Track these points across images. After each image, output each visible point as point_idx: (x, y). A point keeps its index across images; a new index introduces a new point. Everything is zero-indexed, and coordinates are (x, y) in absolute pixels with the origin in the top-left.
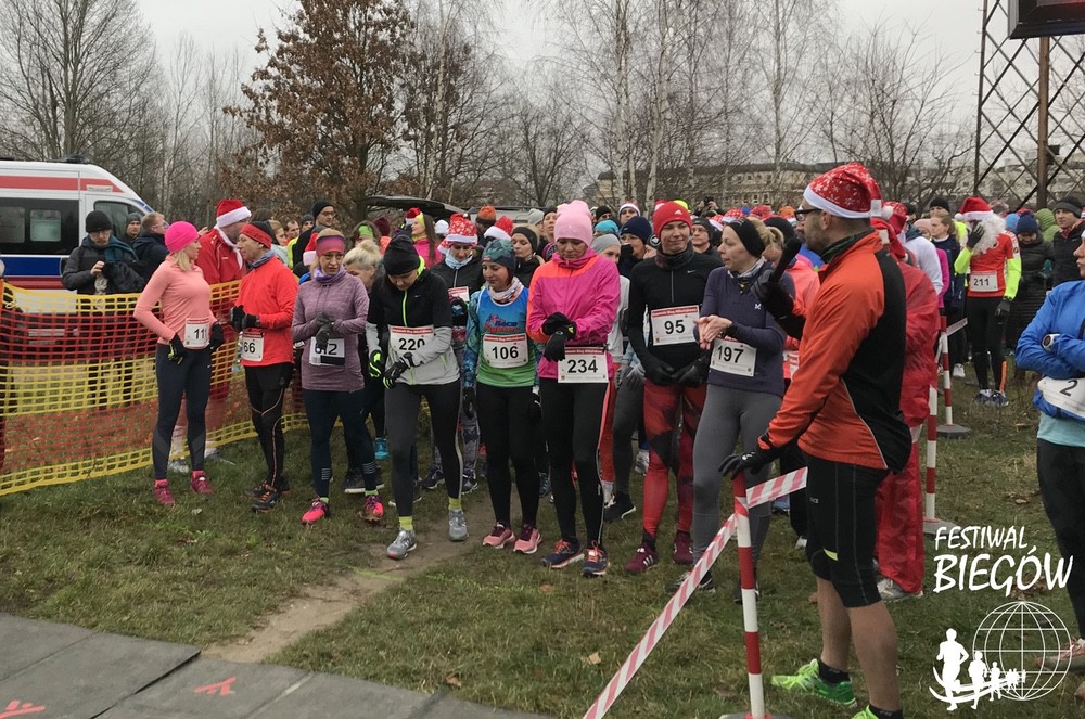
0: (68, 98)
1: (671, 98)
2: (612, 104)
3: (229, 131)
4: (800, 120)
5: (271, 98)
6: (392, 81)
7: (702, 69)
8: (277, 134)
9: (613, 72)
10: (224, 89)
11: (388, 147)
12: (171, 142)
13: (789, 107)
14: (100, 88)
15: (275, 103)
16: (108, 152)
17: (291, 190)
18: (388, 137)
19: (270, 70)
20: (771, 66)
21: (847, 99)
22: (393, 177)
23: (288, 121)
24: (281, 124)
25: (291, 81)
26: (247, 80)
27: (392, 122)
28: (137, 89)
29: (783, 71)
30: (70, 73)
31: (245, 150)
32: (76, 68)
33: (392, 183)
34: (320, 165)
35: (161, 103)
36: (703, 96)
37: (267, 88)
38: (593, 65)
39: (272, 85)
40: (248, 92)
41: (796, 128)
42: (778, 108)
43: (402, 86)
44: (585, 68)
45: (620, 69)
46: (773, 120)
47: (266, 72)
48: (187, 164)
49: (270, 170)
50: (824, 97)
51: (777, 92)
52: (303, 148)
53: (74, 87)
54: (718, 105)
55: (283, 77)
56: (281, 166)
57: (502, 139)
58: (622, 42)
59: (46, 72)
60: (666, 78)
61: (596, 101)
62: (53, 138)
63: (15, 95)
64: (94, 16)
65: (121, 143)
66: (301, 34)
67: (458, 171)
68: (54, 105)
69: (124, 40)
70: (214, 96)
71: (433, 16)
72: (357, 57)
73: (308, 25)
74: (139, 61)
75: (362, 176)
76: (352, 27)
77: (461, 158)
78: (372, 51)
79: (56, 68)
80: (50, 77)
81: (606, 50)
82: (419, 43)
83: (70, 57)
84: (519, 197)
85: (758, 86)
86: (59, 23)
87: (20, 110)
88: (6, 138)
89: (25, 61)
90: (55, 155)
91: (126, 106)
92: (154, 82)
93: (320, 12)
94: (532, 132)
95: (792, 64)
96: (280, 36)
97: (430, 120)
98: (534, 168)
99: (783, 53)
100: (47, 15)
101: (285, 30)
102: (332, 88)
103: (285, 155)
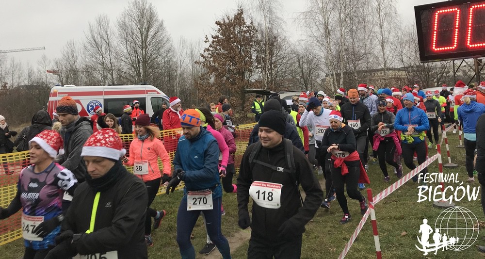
0: (143, 60)
1: (346, 50)
2: (326, 53)
3: (198, 68)
4: (391, 55)
5: (210, 58)
6: (251, 49)
7: (355, 40)
8: (214, 69)
9: (325, 43)
10: (196, 53)
11: (250, 71)
12: (179, 72)
13: (387, 52)
14: (154, 56)
15: (212, 59)
16: (158, 77)
17: (219, 88)
18: (251, 68)
19: (210, 48)
20: (380, 37)
21: (407, 47)
22: (253, 81)
23: (216, 65)
24: (215, 66)
25: (217, 52)
26: (202, 52)
27: (252, 63)
28: (167, 55)
29: (384, 39)
30: (144, 52)
31: (203, 75)
32: (146, 50)
33: (253, 83)
34: (228, 79)
35: (175, 60)
36: (357, 49)
38: (318, 41)
39: (211, 53)
40: (203, 56)
41: (390, 58)
42: (383, 51)
43: (255, 51)
44: (315, 42)
45: (327, 42)
46: (382, 55)
48: (184, 79)
49: (212, 80)
50: (399, 47)
51: (382, 46)
52: (222, 73)
53: (145, 56)
54: (363, 51)
55: (214, 50)
56: (215, 80)
57: (291, 65)
58: (328, 33)
59: (136, 51)
60: (343, 44)
61: (320, 53)
62: (138, 74)
63: (126, 60)
64: (151, 33)
65: (161, 74)
66: (220, 36)
67: (276, 77)
68: (139, 63)
69: (162, 40)
70: (192, 57)
71: (263, 28)
72: (239, 42)
73: (222, 33)
74: (167, 46)
75: (243, 82)
76: (237, 33)
77: (277, 72)
78: (244, 40)
79: (139, 50)
80: (137, 53)
81: (322, 36)
82: (259, 37)
83: (144, 46)
84: (298, 84)
85: (376, 44)
86: (140, 35)
87: (127, 65)
88: (123, 74)
89: (129, 48)
90: (139, 79)
91: (163, 62)
92: (172, 53)
93: (226, 29)
94: (301, 62)
95: (387, 36)
96: (213, 37)
97: (265, 62)
98: (303, 74)
99: (383, 33)
100: (136, 33)
101: (214, 35)
102: (230, 53)
103: (216, 76)
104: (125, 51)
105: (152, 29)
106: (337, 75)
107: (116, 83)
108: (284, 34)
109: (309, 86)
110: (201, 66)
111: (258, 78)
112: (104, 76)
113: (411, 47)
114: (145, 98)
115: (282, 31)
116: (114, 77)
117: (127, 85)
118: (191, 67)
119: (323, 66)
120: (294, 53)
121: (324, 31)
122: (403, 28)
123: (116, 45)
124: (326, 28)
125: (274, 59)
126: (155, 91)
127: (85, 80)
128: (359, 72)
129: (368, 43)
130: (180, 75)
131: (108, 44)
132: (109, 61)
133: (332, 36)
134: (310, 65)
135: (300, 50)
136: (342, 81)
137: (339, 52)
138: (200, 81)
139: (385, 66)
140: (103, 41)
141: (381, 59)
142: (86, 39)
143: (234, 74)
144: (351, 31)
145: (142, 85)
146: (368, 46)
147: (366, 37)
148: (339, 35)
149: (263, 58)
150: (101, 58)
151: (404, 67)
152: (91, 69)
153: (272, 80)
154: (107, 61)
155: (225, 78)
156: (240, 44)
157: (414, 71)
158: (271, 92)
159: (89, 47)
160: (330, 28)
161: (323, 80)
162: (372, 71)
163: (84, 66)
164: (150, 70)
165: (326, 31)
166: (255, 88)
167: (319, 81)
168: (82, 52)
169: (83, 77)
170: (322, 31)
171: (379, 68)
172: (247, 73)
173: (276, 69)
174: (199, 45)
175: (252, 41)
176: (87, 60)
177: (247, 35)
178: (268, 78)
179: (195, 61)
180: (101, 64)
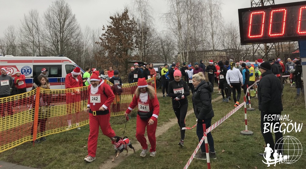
0: (61, 40)
1: (191, 38)
2: (179, 40)
3: (97, 46)
4: (217, 42)
6: (132, 35)
7: (196, 32)
8: (107, 47)
9: (178, 33)
10: (96, 37)
11: (132, 49)
12: (84, 49)
13: (215, 39)
14: (68, 38)
15: (107, 41)
16: (70, 52)
17: (111, 60)
18: (132, 47)
19: (106, 34)
20: (211, 30)
21: (227, 37)
22: (133, 56)
23: (110, 45)
24: (108, 45)
25: (110, 36)
26: (101, 36)
27: (133, 44)
28: (77, 38)
30: (62, 35)
31: (100, 51)
32: (63, 34)
33: (133, 57)
34: (117, 54)
35: (82, 41)
36: (197, 38)
37: (105, 38)
38: (174, 32)
39: (106, 37)
40: (101, 39)
41: (217, 43)
42: (213, 39)
43: (135, 37)
44: (172, 32)
45: (180, 33)
46: (212, 42)
47: (105, 34)
48: (88, 54)
49: (107, 54)
50: (222, 37)
51: (212, 36)
52: (113, 50)
53: (62, 38)
54: (200, 39)
55: (109, 35)
56: (109, 54)
57: (157, 46)
58: (180, 27)
59: (56, 34)
60: (189, 34)
61: (175, 39)
62: (57, 49)
63: (49, 40)
64: (67, 23)
65: (73, 50)
66: (112, 26)
67: (148, 53)
68: (58, 42)
69: (74, 27)
70: (94, 39)
71: (141, 22)
72: (125, 31)
73: (114, 24)
74: (77, 32)
75: (126, 56)
76: (123, 24)
77: (148, 51)
78: (128, 29)
79: (58, 34)
80: (57, 36)
81: (177, 29)
82: (138, 28)
83: (62, 31)
84: (161, 58)
85: (208, 35)
86: (59, 24)
87: (50, 43)
88: (47, 49)
89: (51, 32)
90: (58, 53)
91: (74, 42)
92: (81, 36)
93: (116, 21)
94: (163, 45)
95: (215, 30)
96: (108, 27)
97: (141, 44)
98: (164, 52)
99: (213, 28)
100: (56, 22)
101: (109, 25)
102: (119, 38)
103: (109, 52)
104: (49, 34)
105: (68, 20)
106: (184, 53)
107: (42, 55)
108: (153, 26)
109: (168, 59)
110: (99, 45)
111: (136, 54)
112: (34, 50)
113: (229, 37)
114: (61, 65)
115: (152, 25)
116: (41, 51)
117: (50, 56)
118: (93, 46)
119: (176, 48)
120: (159, 39)
121: (178, 25)
122: (225, 26)
123: (43, 30)
124: (179, 24)
125: (146, 42)
126: (68, 61)
127: (21, 52)
128: (197, 52)
129: (204, 34)
130: (86, 51)
131: (38, 29)
132: (38, 40)
133: (183, 29)
134: (168, 46)
135: (163, 37)
136: (187, 57)
137: (186, 39)
138: (98, 56)
139: (213, 48)
140: (34, 27)
141: (211, 44)
142: (22, 25)
143: (121, 51)
144: (194, 26)
145: (59, 56)
146: (204, 36)
147: (203, 30)
148: (186, 29)
149: (140, 41)
150: (32, 38)
151: (225, 49)
152: (25, 45)
153: (145, 56)
154: (36, 40)
155: (115, 53)
156: (126, 31)
157: (230, 52)
158: (144, 63)
159: (24, 31)
160: (181, 24)
161: (176, 56)
162: (205, 51)
163: (20, 43)
164: (65, 47)
165: (179, 26)
166: (134, 60)
167: (174, 56)
168: (19, 34)
169: (19, 50)
170: (177, 25)
171: (210, 49)
172: (129, 50)
173: (148, 49)
174: (99, 31)
175: (133, 30)
176: (23, 39)
177: (130, 26)
178: (142, 54)
179: (95, 42)
180: (32, 42)
